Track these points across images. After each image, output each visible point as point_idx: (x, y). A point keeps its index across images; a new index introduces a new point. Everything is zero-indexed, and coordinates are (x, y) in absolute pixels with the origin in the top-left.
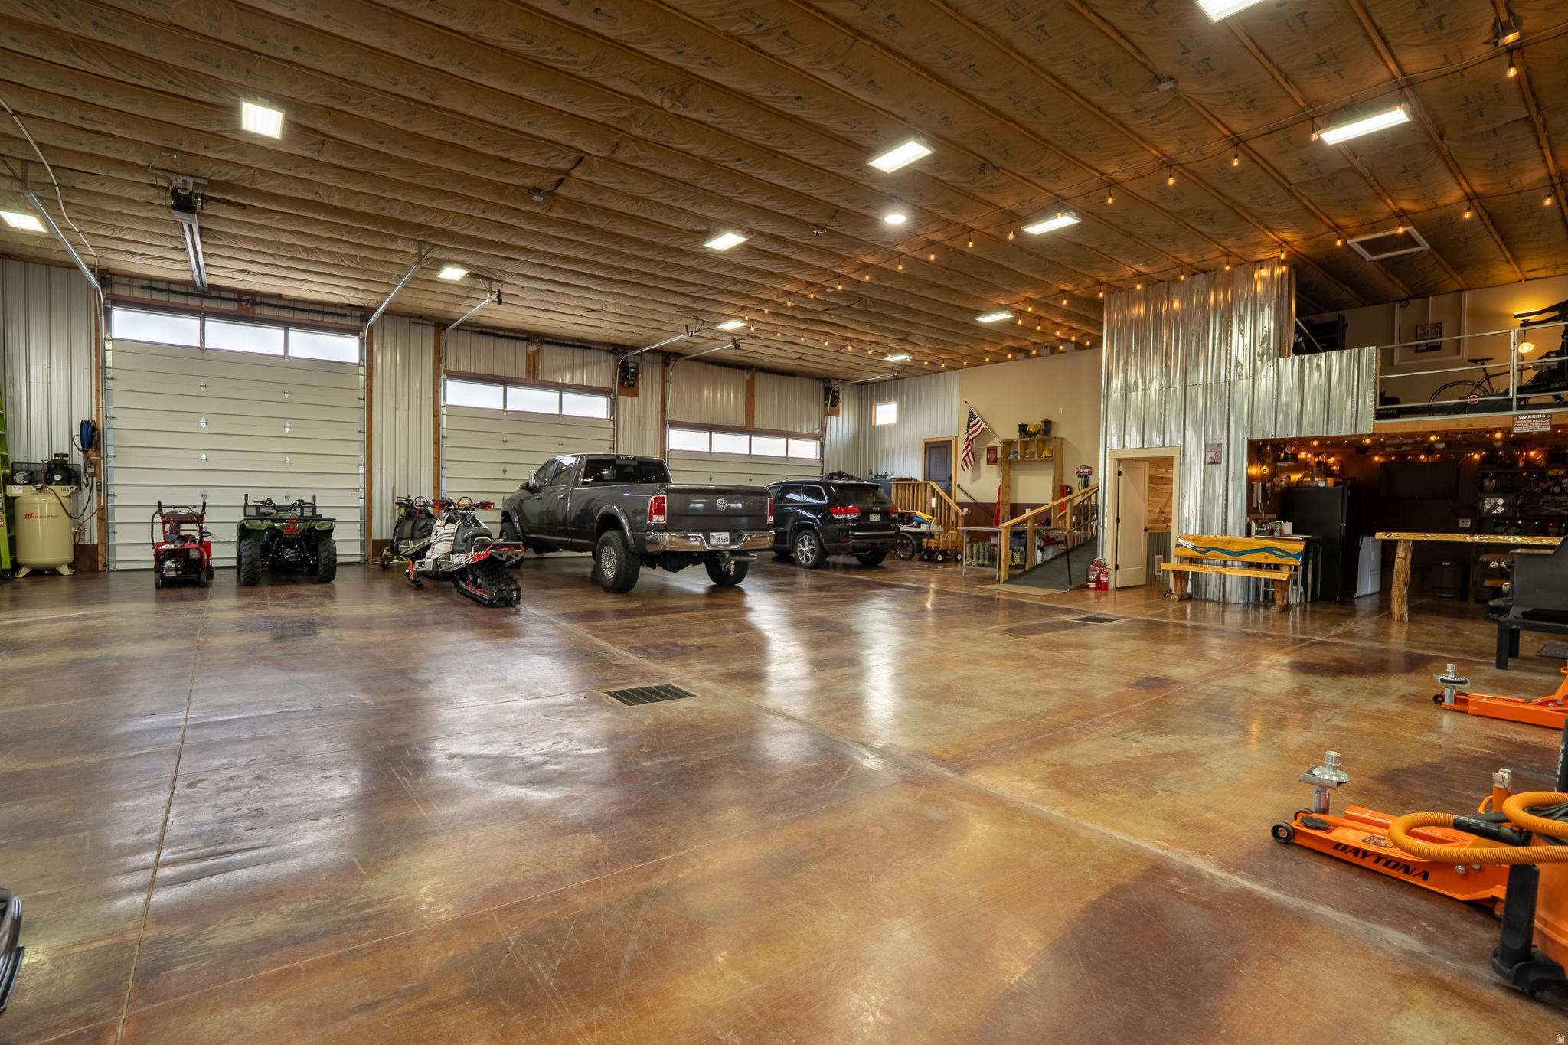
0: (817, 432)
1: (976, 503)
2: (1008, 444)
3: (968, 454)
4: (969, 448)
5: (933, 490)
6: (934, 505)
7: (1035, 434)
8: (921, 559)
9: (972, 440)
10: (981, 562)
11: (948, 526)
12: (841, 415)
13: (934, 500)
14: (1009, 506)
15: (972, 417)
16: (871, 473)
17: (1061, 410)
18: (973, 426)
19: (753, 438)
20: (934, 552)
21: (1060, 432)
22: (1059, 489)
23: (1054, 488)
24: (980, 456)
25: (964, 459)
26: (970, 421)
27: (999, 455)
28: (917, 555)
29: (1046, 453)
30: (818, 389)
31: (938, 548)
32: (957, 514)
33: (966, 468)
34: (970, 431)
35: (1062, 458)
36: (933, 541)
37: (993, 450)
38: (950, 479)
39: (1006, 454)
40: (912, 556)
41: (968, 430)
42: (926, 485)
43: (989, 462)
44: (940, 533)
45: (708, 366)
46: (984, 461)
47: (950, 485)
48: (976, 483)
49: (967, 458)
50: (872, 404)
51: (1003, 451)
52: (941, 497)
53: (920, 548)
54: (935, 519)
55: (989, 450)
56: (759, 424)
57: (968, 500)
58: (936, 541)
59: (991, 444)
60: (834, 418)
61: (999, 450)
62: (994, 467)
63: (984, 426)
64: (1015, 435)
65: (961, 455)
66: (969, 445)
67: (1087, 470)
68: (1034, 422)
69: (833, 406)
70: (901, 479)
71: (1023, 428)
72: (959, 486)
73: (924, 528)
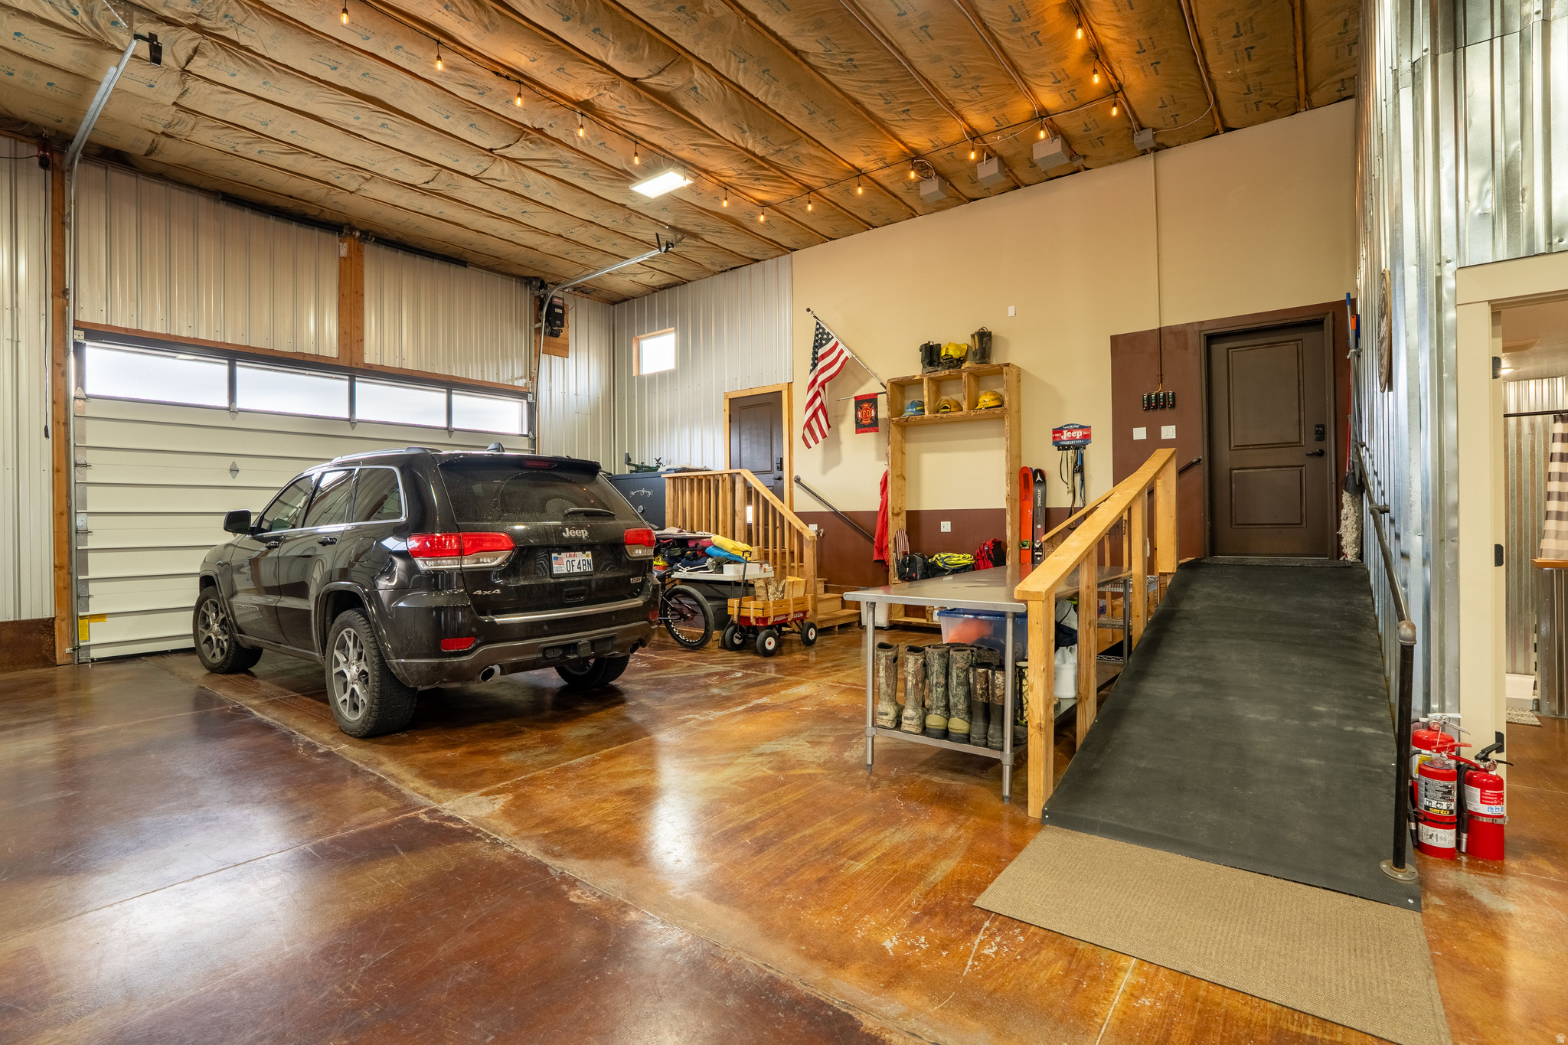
0: (521, 383)
1: (836, 513)
2: (901, 387)
3: (815, 414)
4: (818, 402)
5: (749, 489)
6: (750, 518)
7: (960, 361)
8: (727, 646)
9: (823, 385)
10: (935, 720)
11: (783, 563)
12: (572, 354)
13: (750, 511)
14: (904, 515)
15: (821, 337)
16: (628, 460)
17: (1011, 311)
18: (823, 357)
19: (358, 386)
20: (755, 630)
21: (1012, 352)
22: (1016, 477)
23: (1010, 474)
24: (840, 417)
25: (808, 425)
26: (817, 345)
27: (883, 412)
28: (716, 634)
29: (986, 400)
30: (523, 300)
31: (765, 620)
32: (800, 536)
33: (811, 442)
34: (821, 365)
35: (1019, 411)
36: (752, 604)
37: (867, 402)
38: (781, 468)
39: (896, 409)
40: (706, 637)
41: (814, 365)
42: (732, 477)
43: (861, 427)
44: (767, 582)
45: (222, 206)
46: (848, 425)
47: (780, 479)
48: (833, 472)
49: (814, 422)
50: (631, 336)
51: (891, 403)
52: (766, 502)
53: (723, 620)
54: (754, 549)
55: (860, 402)
56: (371, 356)
57: (818, 507)
58: (759, 603)
59: (863, 391)
60: (557, 360)
61: (882, 400)
62: (870, 437)
63: (847, 353)
64: (913, 367)
65: (801, 416)
66: (817, 394)
67: (1079, 434)
68: (955, 339)
69: (555, 334)
70: (684, 470)
71: (931, 354)
72: (798, 480)
73: (730, 573)
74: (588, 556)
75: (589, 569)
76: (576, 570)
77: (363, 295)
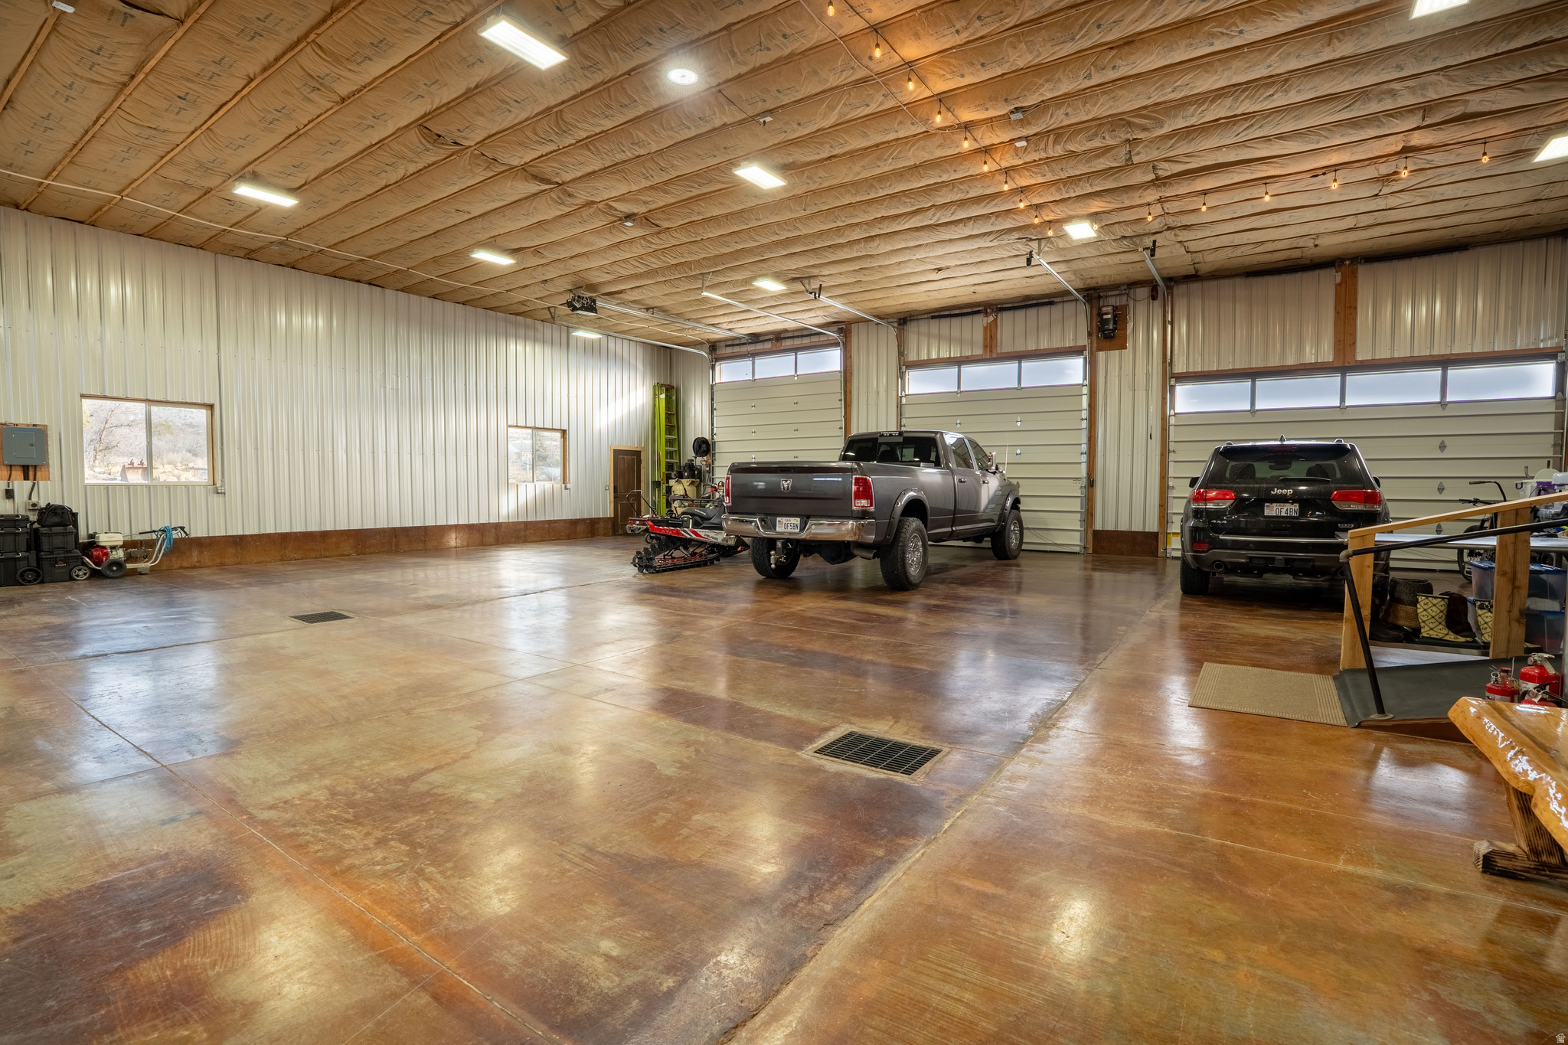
56: (1363, 354)
74: (1296, 507)
75: (1294, 514)
76: (1283, 514)
77: (1356, 308)
